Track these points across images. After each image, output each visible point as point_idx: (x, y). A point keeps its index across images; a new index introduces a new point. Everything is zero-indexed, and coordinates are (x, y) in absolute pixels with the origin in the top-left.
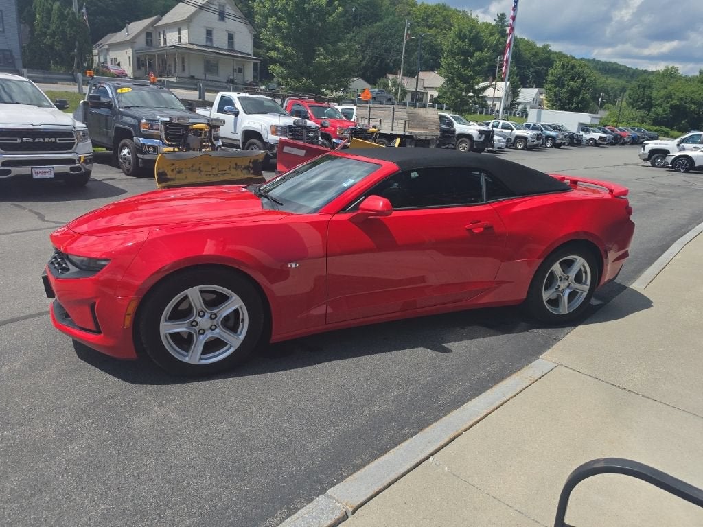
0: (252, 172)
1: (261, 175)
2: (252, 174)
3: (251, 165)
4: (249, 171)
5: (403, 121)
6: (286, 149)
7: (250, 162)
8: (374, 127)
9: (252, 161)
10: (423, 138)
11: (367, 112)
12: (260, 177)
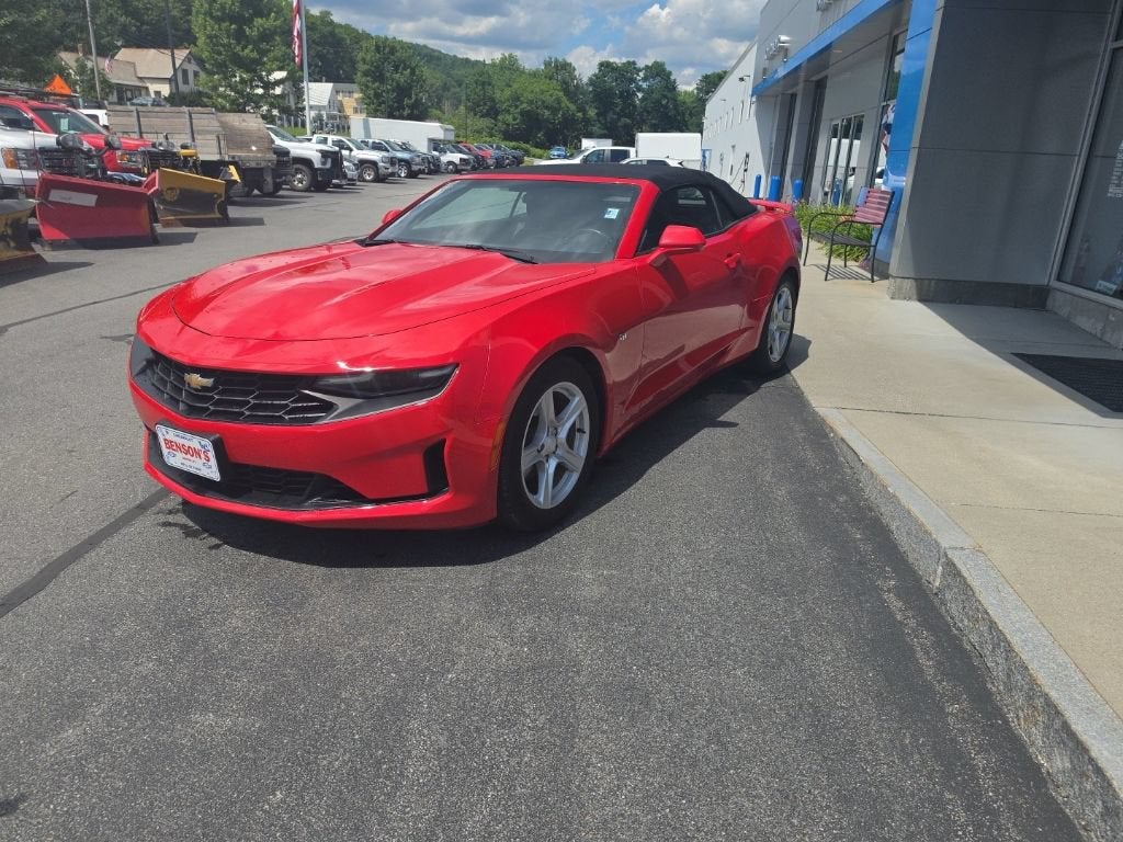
0: (12, 244)
1: (33, 250)
2: (17, 248)
3: (9, 232)
4: (9, 245)
5: (214, 137)
6: (56, 196)
7: (6, 224)
8: (184, 147)
9: (9, 222)
10: (253, 165)
11: (134, 119)
12: (30, 254)
